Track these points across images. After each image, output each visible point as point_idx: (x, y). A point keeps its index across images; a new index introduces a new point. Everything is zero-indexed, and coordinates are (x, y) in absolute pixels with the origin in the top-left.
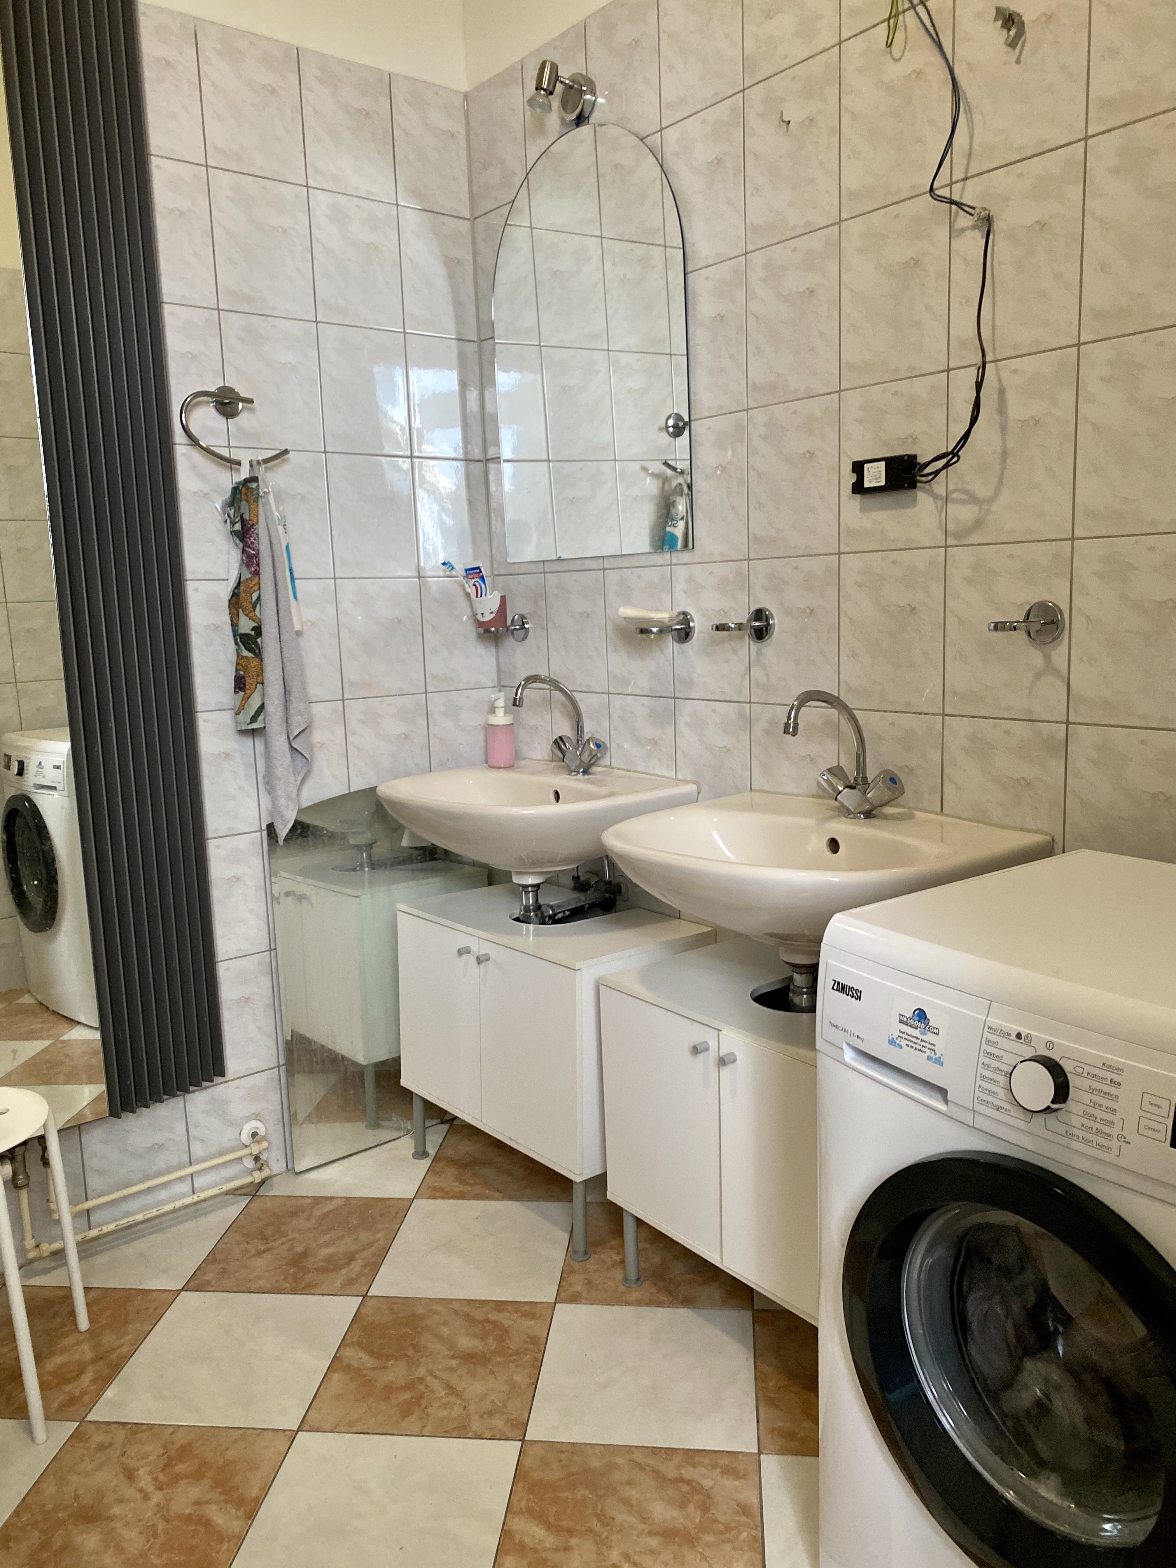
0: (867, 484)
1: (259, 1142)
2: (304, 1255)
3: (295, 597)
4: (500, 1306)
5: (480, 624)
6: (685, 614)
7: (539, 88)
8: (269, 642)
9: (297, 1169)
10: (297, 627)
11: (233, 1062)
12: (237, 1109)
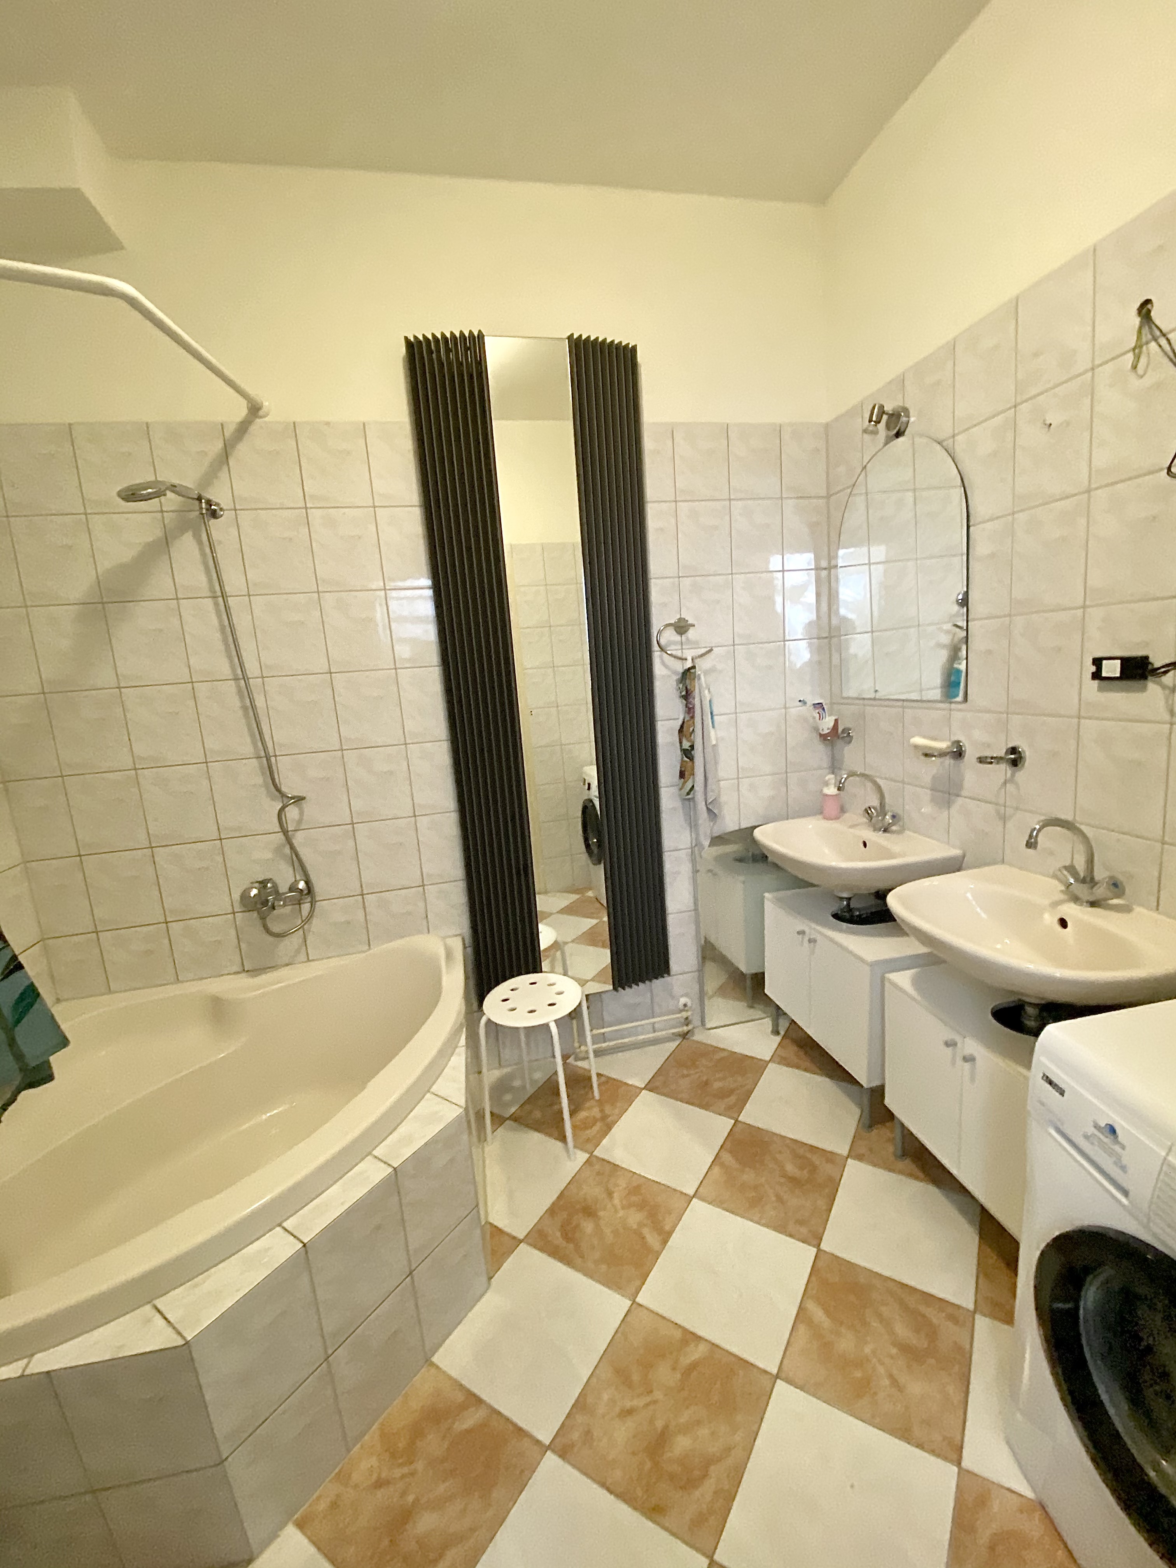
0: (1104, 674)
1: (687, 1011)
2: (707, 1083)
3: (713, 727)
4: (813, 1149)
5: (821, 735)
6: (958, 742)
7: (870, 421)
8: (698, 753)
9: (708, 1026)
10: (714, 742)
11: (675, 964)
12: (677, 990)
